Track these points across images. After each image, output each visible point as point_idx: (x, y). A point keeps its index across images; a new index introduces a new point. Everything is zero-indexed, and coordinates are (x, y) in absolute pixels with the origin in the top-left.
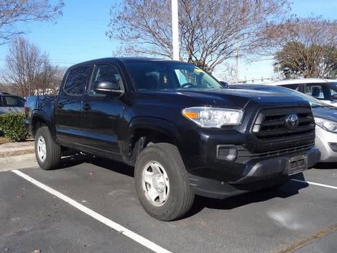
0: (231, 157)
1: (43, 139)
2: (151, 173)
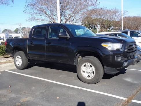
0: (119, 60)
1: (19, 57)
2: (86, 67)
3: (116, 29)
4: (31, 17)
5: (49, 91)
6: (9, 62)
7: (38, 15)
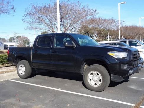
1: (23, 66)
2: (92, 75)
3: (112, 39)
4: (29, 26)
5: (58, 99)
6: (10, 72)
7: (37, 24)
